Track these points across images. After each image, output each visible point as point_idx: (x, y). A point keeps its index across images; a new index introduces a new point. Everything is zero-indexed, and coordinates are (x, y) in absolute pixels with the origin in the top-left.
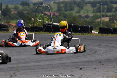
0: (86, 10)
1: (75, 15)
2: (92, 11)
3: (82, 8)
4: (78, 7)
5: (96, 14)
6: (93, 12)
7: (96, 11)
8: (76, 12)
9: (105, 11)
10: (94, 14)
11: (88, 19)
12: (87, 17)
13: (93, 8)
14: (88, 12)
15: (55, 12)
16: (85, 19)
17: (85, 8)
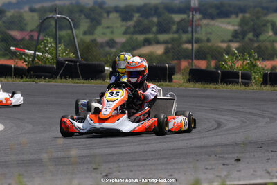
0: (108, 28)
1: (81, 39)
2: (123, 29)
3: (99, 23)
4: (88, 20)
5: (131, 39)
6: (125, 33)
7: (132, 29)
8: (85, 33)
9: (154, 29)
10: (128, 36)
11: (114, 50)
12: (111, 43)
13: (124, 23)
14: (112, 33)
15: (32, 31)
16: (107, 49)
17: (105, 22)
